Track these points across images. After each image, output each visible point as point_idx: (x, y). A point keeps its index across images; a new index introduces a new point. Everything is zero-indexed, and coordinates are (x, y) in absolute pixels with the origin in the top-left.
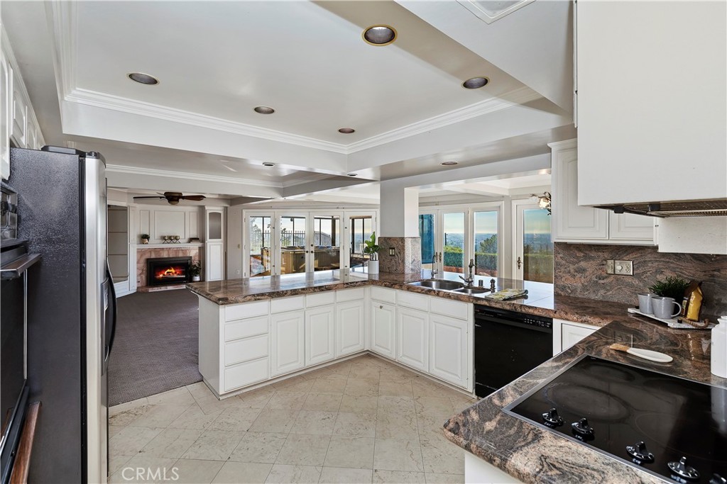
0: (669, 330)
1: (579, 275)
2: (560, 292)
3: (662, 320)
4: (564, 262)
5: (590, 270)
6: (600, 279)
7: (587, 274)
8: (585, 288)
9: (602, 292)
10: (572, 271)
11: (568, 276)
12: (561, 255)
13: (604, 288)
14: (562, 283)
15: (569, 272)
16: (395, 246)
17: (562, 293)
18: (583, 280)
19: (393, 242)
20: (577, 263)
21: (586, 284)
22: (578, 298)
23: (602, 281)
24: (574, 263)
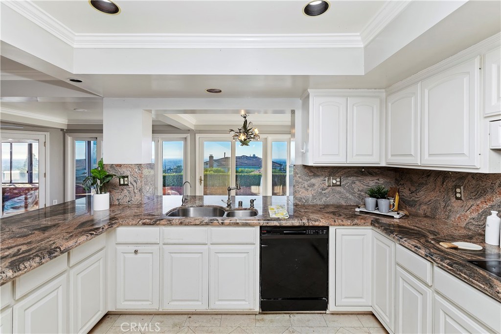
0: (395, 220)
1: (310, 189)
2: (298, 203)
3: (385, 214)
4: (300, 180)
5: (317, 185)
6: (323, 190)
7: (316, 187)
8: (314, 197)
9: (324, 199)
10: (306, 186)
11: (303, 190)
12: (299, 175)
13: (325, 196)
14: (300, 196)
15: (304, 187)
16: (127, 173)
17: (300, 203)
18: (313, 192)
19: (124, 170)
20: (309, 180)
21: (315, 194)
22: (310, 205)
23: (324, 192)
24: (307, 181)
